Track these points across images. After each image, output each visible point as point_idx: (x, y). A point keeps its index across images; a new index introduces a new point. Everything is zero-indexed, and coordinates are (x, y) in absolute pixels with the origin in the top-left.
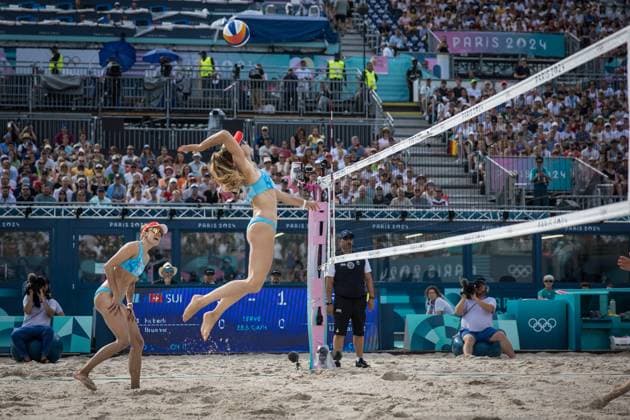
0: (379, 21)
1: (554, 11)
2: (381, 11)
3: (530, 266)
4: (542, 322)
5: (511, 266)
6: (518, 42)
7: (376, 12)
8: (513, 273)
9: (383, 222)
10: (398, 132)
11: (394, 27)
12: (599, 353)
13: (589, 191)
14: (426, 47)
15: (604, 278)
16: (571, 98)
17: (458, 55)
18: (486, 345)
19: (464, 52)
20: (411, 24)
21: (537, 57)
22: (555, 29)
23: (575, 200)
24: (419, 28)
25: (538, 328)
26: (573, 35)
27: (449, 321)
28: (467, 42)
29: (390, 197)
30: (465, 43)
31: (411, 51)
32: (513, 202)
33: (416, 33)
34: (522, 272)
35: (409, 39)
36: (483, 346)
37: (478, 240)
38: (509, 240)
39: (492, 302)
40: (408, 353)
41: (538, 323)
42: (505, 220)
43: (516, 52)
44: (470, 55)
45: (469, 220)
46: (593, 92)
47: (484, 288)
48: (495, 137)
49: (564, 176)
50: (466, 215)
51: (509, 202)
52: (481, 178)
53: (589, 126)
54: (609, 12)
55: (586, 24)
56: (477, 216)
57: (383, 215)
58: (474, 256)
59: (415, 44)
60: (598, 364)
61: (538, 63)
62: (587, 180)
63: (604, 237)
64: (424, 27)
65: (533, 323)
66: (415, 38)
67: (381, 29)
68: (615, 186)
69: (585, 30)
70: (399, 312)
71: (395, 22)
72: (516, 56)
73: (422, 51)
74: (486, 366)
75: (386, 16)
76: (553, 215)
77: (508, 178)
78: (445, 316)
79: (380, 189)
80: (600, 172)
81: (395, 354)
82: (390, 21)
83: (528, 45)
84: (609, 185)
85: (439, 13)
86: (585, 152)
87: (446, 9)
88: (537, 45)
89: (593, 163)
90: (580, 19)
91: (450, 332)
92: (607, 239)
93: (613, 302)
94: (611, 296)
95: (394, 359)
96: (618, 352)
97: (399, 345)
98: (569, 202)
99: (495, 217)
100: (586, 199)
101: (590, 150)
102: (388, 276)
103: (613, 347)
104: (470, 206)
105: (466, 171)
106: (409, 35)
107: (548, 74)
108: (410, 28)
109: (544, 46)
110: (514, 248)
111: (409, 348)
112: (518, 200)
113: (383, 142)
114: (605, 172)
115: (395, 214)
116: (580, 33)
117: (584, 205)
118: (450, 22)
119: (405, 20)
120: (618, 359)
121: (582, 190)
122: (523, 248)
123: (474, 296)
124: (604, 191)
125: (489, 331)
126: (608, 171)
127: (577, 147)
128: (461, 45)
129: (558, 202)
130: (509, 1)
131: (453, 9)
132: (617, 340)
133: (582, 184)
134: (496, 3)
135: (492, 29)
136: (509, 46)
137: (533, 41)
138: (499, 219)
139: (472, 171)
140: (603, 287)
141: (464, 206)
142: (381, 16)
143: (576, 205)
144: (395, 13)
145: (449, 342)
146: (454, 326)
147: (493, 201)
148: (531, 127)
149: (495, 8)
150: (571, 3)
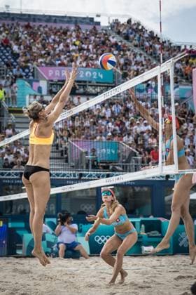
0: (6, 60)
2: (7, 54)
4: (103, 238)
5: (82, 205)
6: (87, 73)
7: (4, 54)
8: (83, 209)
9: (10, 179)
10: (17, 125)
11: (15, 64)
12: (135, 256)
13: (128, 161)
14: (33, 76)
15: (137, 211)
16: (117, 106)
17: (52, 81)
18: (72, 252)
19: (55, 79)
20: (24, 62)
21: (97, 83)
23: (120, 166)
24: (29, 64)
25: (100, 241)
26: (118, 70)
27: (50, 237)
28: (57, 73)
29: (13, 164)
30: (56, 74)
31: (24, 78)
32: (85, 167)
33: (28, 67)
34: (89, 208)
35: (24, 71)
36: (70, 252)
38: (82, 191)
39: (75, 226)
40: (25, 257)
41: (100, 239)
42: (80, 179)
43: (85, 80)
44: (59, 81)
45: (59, 178)
46: (129, 103)
47: (71, 218)
48: (73, 129)
49: (113, 152)
50: (58, 175)
51: (82, 167)
52: (66, 153)
53: (127, 123)
54: (138, 58)
55: (126, 64)
56: (64, 175)
57: (9, 174)
58: (62, 199)
59: (27, 74)
60: (135, 263)
61: (97, 86)
62: (127, 155)
63: (135, 188)
64: (32, 64)
65: (97, 238)
66: (27, 70)
67: (8, 65)
68: (143, 158)
69: (124, 68)
70: (19, 232)
71: (15, 61)
72: (85, 82)
73: (31, 78)
74: (72, 264)
75: (10, 57)
76: (108, 176)
77: (82, 154)
78: (46, 235)
79: (7, 159)
80: (134, 150)
81: (17, 257)
82: (12, 60)
83: (92, 76)
84: (139, 158)
85: (42, 56)
86: (125, 139)
87: (45, 54)
88: (97, 75)
89: (130, 145)
90: (122, 61)
91: (50, 244)
92: (137, 189)
93: (143, 226)
94: (142, 222)
95: (17, 260)
96: (146, 255)
97: (19, 252)
98: (118, 168)
99: (74, 176)
100: (126, 166)
101: (128, 137)
102: (11, 211)
103: (143, 253)
104: (59, 169)
105: (57, 149)
106: (24, 68)
107: (111, 93)
108: (24, 64)
109: (101, 76)
110: (84, 194)
111: (25, 254)
113: (9, 132)
114: (137, 150)
115: (16, 174)
116: (122, 69)
117: (126, 169)
118: (47, 61)
119: (21, 59)
120: (146, 259)
121: (124, 160)
122: (90, 194)
123: (66, 224)
124: (137, 161)
125: (74, 244)
126: (139, 149)
127: (121, 136)
128: (54, 75)
129: (111, 167)
130: (81, 50)
131: (49, 54)
132: (145, 249)
133: (124, 157)
134: (73, 51)
135: (71, 66)
136: (81, 76)
137: (95, 73)
138: (77, 177)
139: (60, 149)
140: (138, 217)
141: (57, 170)
142: (7, 57)
143: (121, 169)
144: (16, 56)
145: (49, 250)
146: (53, 241)
147: (73, 167)
148: (94, 123)
149: (73, 54)
150: (116, 52)
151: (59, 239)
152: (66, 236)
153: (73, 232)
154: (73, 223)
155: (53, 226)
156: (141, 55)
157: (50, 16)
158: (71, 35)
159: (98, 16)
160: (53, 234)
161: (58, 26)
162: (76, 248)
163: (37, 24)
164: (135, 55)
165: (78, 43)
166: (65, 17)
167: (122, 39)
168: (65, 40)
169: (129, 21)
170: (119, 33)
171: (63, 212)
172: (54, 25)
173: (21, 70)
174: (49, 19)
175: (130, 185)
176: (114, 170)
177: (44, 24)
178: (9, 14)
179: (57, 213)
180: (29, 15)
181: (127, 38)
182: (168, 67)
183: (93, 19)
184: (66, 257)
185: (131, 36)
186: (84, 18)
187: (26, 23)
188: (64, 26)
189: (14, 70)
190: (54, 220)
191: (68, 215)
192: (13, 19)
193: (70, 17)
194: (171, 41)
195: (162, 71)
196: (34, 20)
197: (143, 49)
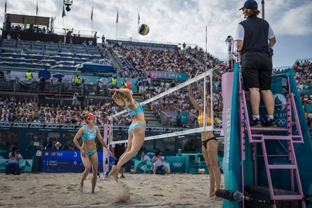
0: (129, 67)
1: (183, 66)
3: (174, 146)
4: (177, 164)
5: (168, 146)
6: (172, 75)
7: (128, 64)
8: (169, 148)
11: (134, 69)
12: (195, 174)
13: (193, 123)
14: (144, 76)
15: (197, 150)
18: (161, 171)
19: (155, 78)
21: (178, 80)
22: (184, 72)
24: (142, 70)
25: (176, 166)
26: (189, 74)
27: (149, 163)
28: (157, 75)
33: (141, 71)
34: (171, 148)
36: (160, 171)
37: (157, 138)
38: (168, 138)
39: (163, 158)
42: (167, 132)
43: (172, 78)
44: (157, 79)
45: (155, 131)
47: (161, 153)
48: (164, 105)
49: (185, 118)
50: (155, 129)
51: (168, 126)
52: (160, 118)
54: (200, 67)
55: (193, 71)
56: (158, 129)
58: (157, 143)
59: (140, 75)
62: (193, 119)
63: (197, 137)
65: (174, 164)
66: (140, 73)
67: (130, 70)
72: (172, 80)
73: (143, 77)
74: (159, 177)
76: (182, 130)
77: (168, 118)
80: (196, 117)
81: (131, 173)
82: (133, 67)
83: (175, 77)
85: (148, 65)
86: (192, 110)
87: (150, 64)
89: (194, 114)
90: (191, 69)
91: (149, 167)
93: (199, 158)
94: (199, 156)
95: (131, 175)
96: (200, 173)
97: (132, 170)
98: (187, 126)
100: (192, 125)
101: (194, 110)
103: (199, 172)
104: (155, 126)
105: (155, 115)
106: (139, 71)
107: (181, 86)
108: (139, 69)
109: (180, 77)
110: (169, 140)
111: (135, 172)
112: (171, 125)
116: (191, 73)
117: (191, 127)
118: (151, 68)
119: (137, 67)
120: (200, 176)
121: (191, 122)
122: (173, 140)
127: (189, 109)
128: (154, 76)
129: (183, 126)
130: (170, 62)
131: (152, 64)
132: (200, 170)
133: (191, 120)
134: (166, 63)
135: (164, 71)
136: (170, 76)
137: (177, 75)
138: (165, 131)
139: (157, 115)
140: (197, 153)
141: (154, 126)
142: (130, 65)
143: (189, 127)
144: (134, 65)
145: (148, 170)
146: (151, 165)
147: (163, 125)
148: (176, 102)
149: (165, 64)
150: (188, 64)
151: (154, 164)
152: (158, 162)
153: (162, 160)
154: (162, 156)
155: (151, 157)
156: (202, 66)
157: (153, 44)
158: (164, 54)
159: (180, 44)
160: (151, 161)
161: (158, 49)
162: (163, 168)
163: (146, 48)
164: (199, 66)
165: (168, 58)
166: (162, 44)
167: (192, 57)
168: (162, 57)
169: (196, 48)
170: (190, 54)
171: (157, 149)
172: (156, 49)
173: (137, 72)
174: (153, 45)
175: (193, 136)
176: (185, 127)
177: (150, 48)
178: (131, 42)
179: (154, 150)
180: (143, 43)
181: (195, 56)
182: (209, 73)
183: (177, 46)
184: (157, 173)
185: (197, 56)
186: (172, 45)
187: (141, 47)
188: (161, 49)
189: (133, 72)
190: (152, 154)
191: (160, 151)
192: (133, 45)
193: (165, 45)
194: (218, 59)
195: (207, 75)
196: (145, 46)
197: (203, 63)
